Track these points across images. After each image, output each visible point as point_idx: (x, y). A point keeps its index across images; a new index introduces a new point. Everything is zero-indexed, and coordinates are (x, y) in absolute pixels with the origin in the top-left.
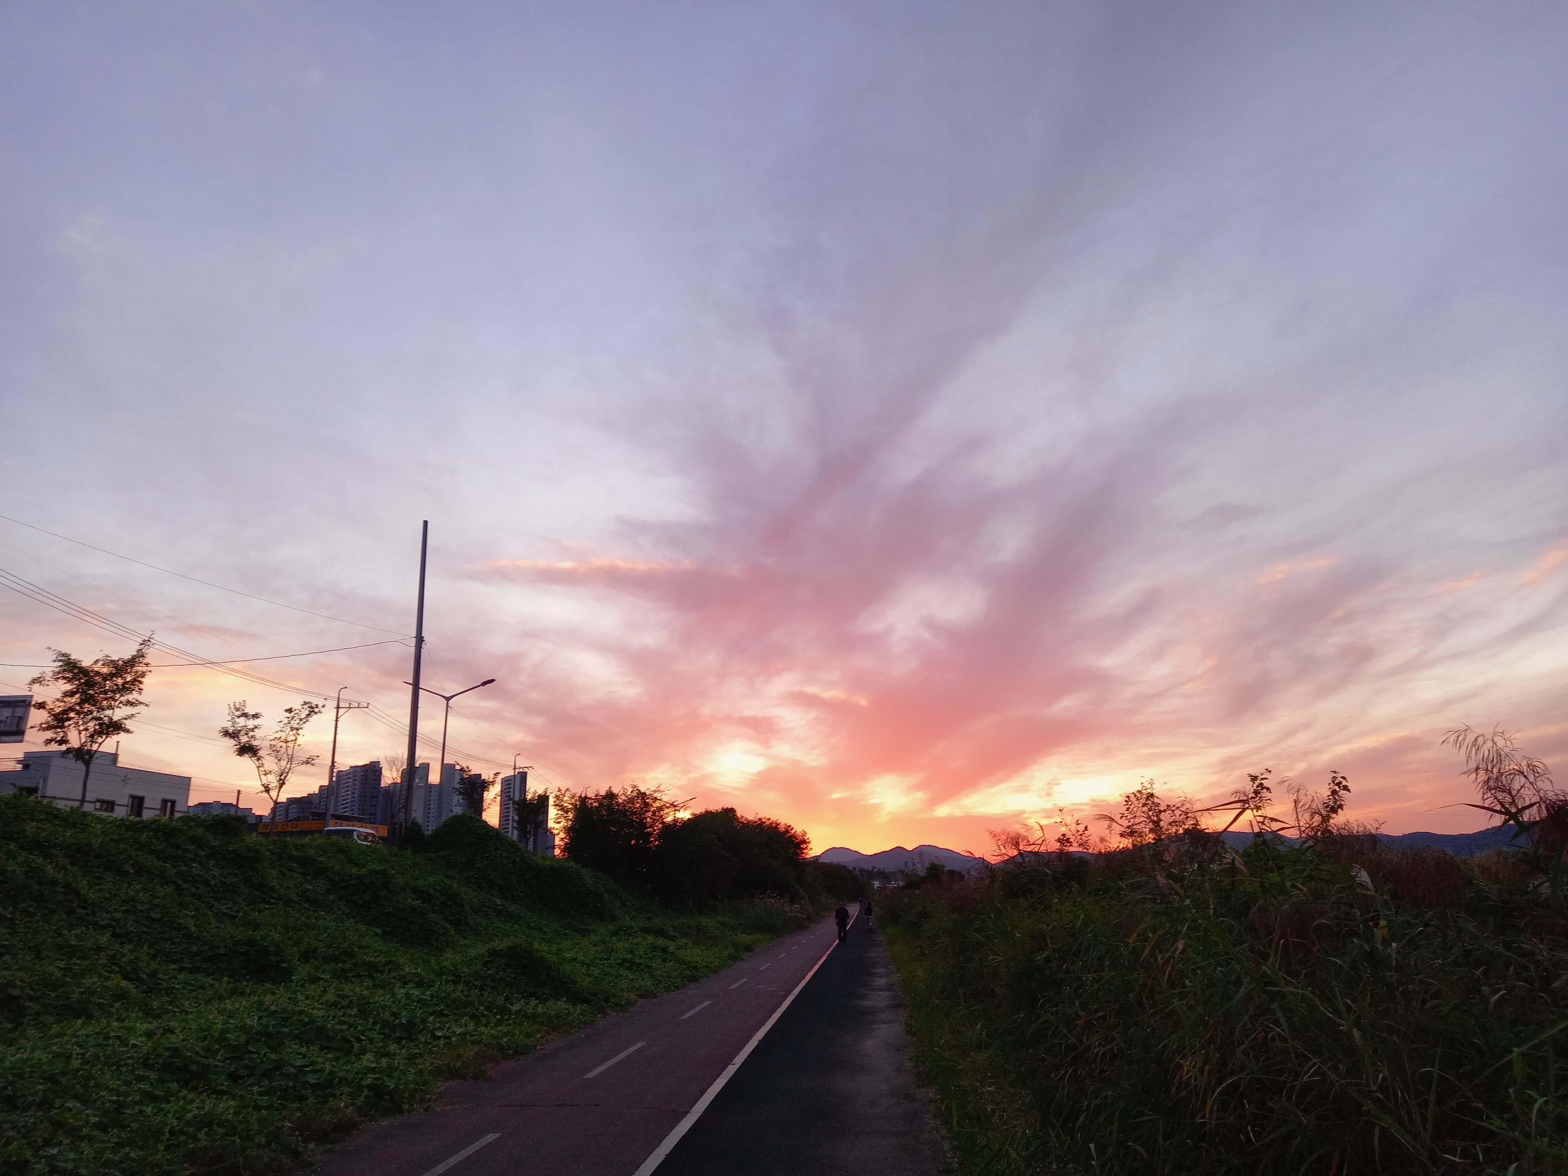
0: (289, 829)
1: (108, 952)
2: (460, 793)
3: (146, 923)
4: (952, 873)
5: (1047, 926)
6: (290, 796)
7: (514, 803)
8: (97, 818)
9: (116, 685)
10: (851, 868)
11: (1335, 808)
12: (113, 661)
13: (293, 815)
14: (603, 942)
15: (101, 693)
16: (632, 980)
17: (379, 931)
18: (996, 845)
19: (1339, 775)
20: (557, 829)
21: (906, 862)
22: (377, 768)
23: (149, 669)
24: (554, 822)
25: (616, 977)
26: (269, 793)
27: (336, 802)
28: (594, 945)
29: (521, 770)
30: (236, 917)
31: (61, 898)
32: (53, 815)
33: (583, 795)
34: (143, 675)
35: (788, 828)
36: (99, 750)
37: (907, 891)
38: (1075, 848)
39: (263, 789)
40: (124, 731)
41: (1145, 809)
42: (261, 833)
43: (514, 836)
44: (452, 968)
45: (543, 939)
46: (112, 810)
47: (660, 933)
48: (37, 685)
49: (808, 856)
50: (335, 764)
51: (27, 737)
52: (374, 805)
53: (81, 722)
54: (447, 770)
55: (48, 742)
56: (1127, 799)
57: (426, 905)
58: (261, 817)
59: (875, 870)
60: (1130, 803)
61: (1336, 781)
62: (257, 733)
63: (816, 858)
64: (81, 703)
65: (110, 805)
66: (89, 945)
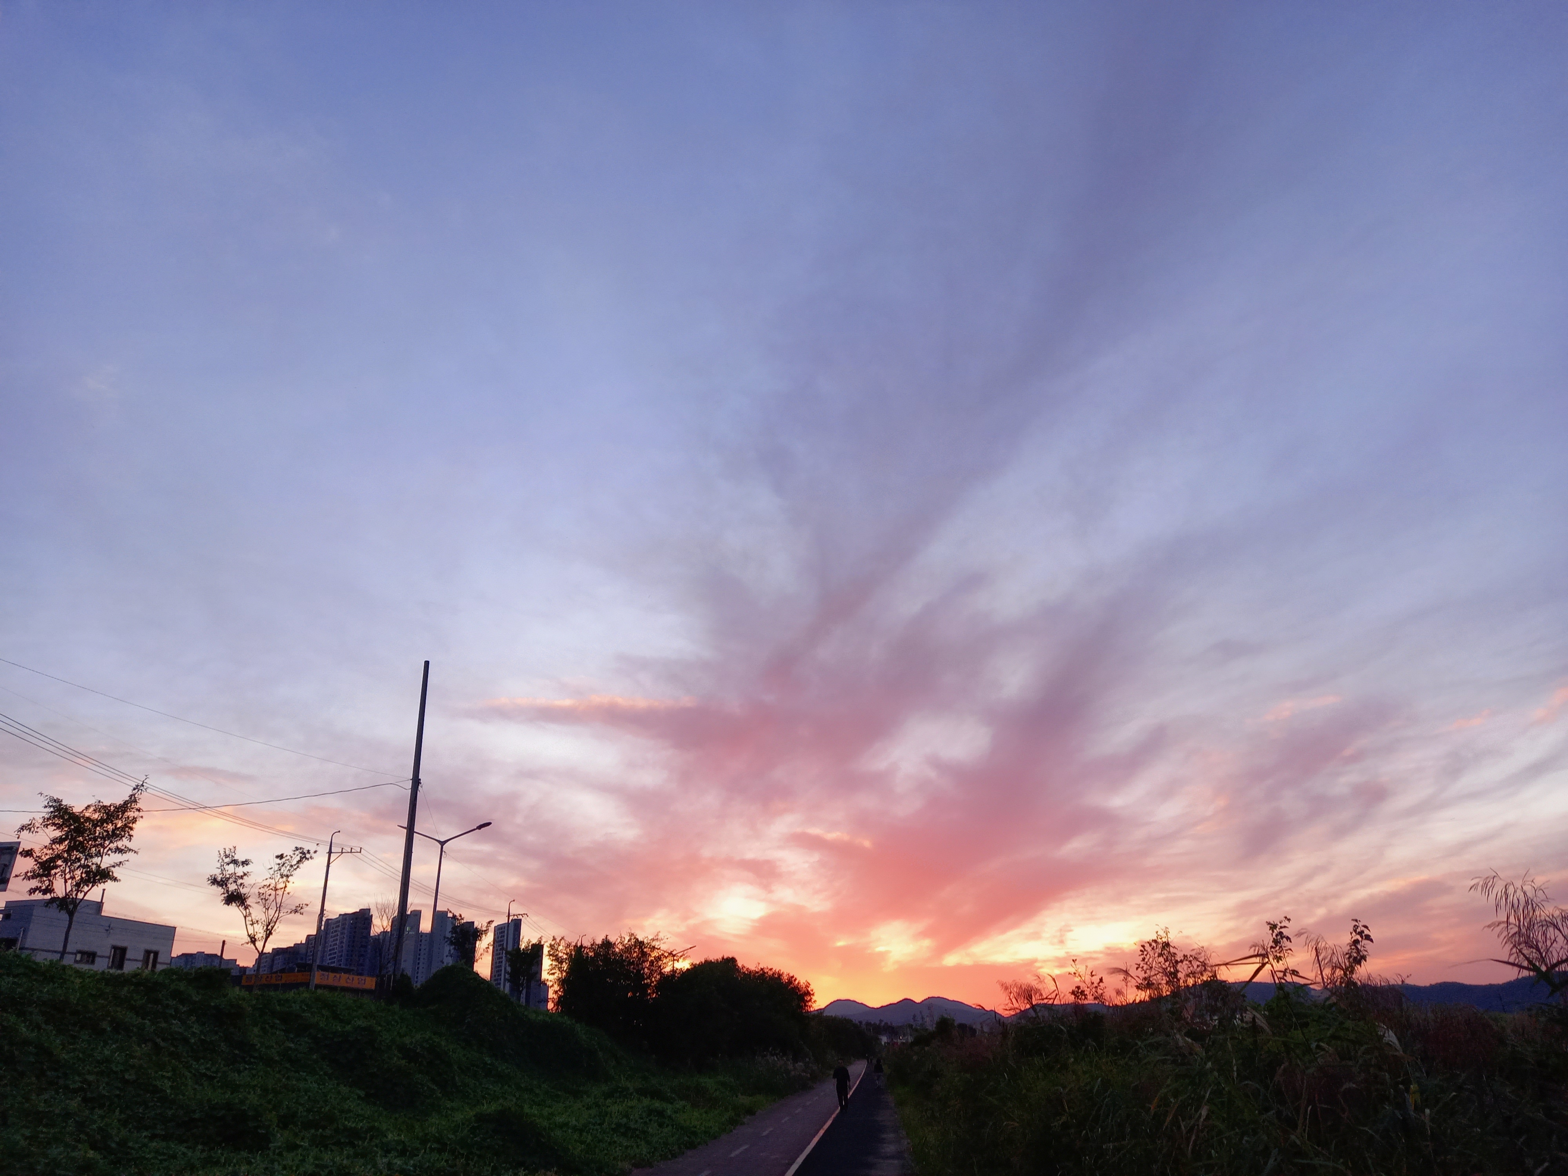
0: (273, 981)
1: (77, 1119)
2: (452, 943)
3: (120, 1085)
4: (962, 1026)
5: (1064, 1087)
6: (275, 947)
7: (507, 953)
8: (77, 972)
9: (107, 831)
10: (857, 1022)
11: (1358, 959)
12: (106, 806)
13: (278, 966)
14: (597, 1105)
15: (90, 839)
16: (627, 1147)
17: (362, 1093)
18: (1008, 998)
19: (1361, 924)
20: (551, 981)
21: (914, 1016)
22: (367, 916)
23: (141, 814)
24: (548, 973)
25: (610, 1143)
26: (255, 945)
27: (324, 952)
28: (587, 1109)
29: (516, 917)
30: (214, 1078)
31: (32, 1059)
32: (32, 970)
33: (579, 945)
34: (134, 820)
35: (791, 979)
36: (85, 898)
37: (916, 1048)
38: (1090, 1000)
39: (249, 939)
40: (111, 879)
41: (1161, 959)
42: (243, 987)
43: (506, 988)
44: (437, 1135)
45: (533, 1101)
46: (93, 962)
47: (656, 1094)
48: (26, 832)
49: (812, 1009)
50: (325, 912)
51: (10, 886)
52: (362, 955)
53: (68, 870)
54: (439, 917)
55: (32, 891)
56: (1142, 949)
57: (413, 1064)
58: (244, 969)
59: (883, 1024)
60: (1145, 953)
61: (1358, 930)
62: (246, 880)
63: (821, 1011)
64: (69, 850)
65: (90, 956)
66: (57, 1111)
